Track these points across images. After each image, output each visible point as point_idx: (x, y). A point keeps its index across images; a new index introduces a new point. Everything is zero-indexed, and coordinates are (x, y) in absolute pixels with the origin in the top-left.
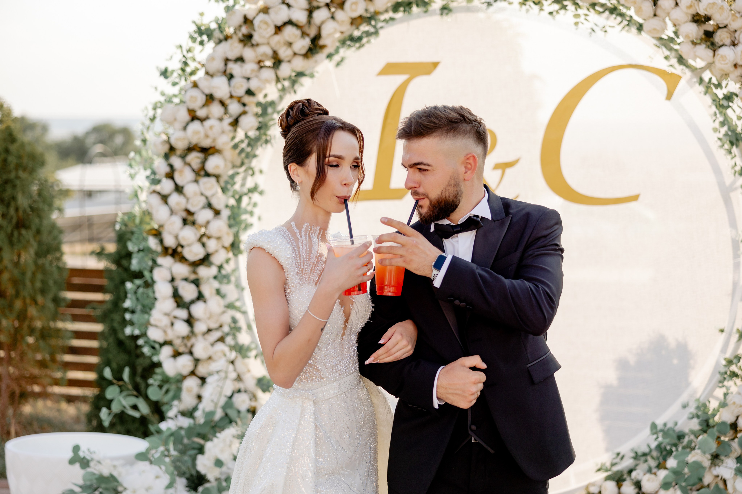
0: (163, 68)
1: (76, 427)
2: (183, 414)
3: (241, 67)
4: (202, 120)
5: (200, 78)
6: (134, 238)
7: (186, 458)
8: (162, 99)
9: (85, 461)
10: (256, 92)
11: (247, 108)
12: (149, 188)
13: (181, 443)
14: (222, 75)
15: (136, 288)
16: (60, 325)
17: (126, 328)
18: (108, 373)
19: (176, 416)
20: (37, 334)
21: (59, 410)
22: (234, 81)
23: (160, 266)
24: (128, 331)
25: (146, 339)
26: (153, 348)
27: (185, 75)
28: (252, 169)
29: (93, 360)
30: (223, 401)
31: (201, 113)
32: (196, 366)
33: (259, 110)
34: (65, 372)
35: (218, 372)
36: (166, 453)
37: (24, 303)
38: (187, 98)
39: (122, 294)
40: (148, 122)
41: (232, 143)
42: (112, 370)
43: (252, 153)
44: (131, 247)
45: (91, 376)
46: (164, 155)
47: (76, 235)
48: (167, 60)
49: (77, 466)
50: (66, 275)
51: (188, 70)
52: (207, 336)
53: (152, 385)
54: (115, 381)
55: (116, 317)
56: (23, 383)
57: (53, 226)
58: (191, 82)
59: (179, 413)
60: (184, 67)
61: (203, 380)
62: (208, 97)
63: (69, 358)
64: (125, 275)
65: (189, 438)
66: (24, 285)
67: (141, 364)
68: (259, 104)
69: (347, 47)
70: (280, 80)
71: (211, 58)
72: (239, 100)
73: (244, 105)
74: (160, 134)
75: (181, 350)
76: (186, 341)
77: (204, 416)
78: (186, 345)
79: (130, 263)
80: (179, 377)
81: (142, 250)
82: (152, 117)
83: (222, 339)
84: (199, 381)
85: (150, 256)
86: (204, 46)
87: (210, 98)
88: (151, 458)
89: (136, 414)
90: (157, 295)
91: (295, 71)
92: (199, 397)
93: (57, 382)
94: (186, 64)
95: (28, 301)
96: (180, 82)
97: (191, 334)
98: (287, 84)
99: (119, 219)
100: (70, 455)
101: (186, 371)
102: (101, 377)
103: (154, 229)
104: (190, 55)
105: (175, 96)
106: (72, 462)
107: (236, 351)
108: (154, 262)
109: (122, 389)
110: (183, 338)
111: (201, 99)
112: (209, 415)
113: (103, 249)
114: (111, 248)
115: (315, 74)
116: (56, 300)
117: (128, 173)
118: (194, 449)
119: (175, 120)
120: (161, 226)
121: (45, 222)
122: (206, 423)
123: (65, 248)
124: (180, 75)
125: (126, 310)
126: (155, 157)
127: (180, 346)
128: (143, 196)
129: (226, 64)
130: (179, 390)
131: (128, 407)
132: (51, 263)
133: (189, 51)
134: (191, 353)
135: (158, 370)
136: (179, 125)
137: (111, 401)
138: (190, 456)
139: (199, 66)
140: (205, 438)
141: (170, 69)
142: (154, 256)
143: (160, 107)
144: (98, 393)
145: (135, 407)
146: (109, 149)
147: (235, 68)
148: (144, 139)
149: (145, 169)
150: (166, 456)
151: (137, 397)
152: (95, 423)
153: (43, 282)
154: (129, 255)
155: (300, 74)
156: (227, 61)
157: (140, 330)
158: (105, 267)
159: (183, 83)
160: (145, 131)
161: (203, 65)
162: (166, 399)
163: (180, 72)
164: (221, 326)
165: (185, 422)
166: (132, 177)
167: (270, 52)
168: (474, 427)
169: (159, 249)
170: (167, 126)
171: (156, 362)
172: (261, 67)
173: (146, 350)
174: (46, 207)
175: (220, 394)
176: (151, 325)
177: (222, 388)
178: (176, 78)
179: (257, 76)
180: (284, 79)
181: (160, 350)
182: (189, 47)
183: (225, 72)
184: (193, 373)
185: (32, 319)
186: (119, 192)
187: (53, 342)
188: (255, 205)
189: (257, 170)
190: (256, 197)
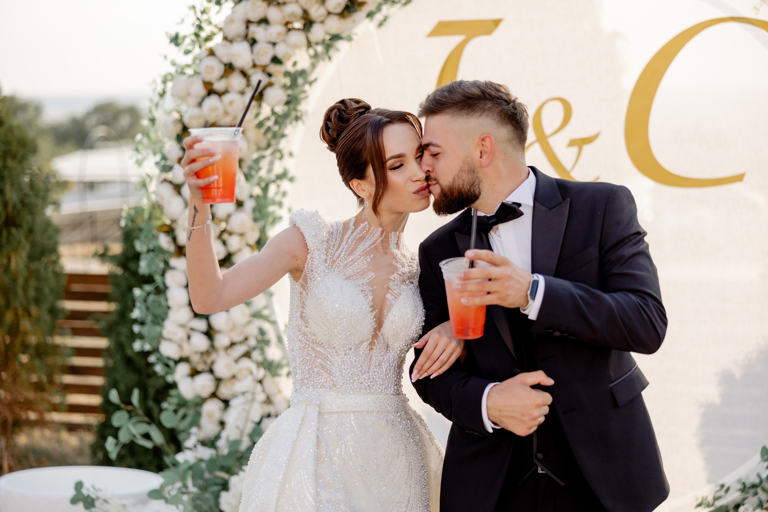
0: (173, 33)
1: (79, 460)
2: (203, 443)
3: (266, 30)
4: (220, 94)
5: (217, 45)
6: (142, 237)
7: (208, 496)
8: (172, 70)
9: (90, 500)
10: (283, 60)
11: (273, 79)
12: (159, 176)
13: (201, 477)
14: (243, 40)
15: (146, 295)
16: (58, 340)
17: (135, 342)
18: (114, 396)
19: (195, 446)
20: (32, 351)
21: (59, 441)
22: (257, 47)
23: (173, 268)
24: (137, 346)
25: (158, 356)
26: (167, 366)
27: (200, 41)
28: (280, 151)
29: (97, 381)
30: (250, 427)
31: (219, 86)
32: (217, 386)
33: (287, 81)
34: (64, 396)
35: (243, 393)
36: (184, 490)
37: (16, 315)
38: (202, 68)
39: (130, 303)
40: (156, 98)
41: (256, 122)
42: (120, 393)
43: (280, 133)
44: (139, 246)
45: (95, 400)
46: (176, 136)
47: (77, 235)
48: (178, 24)
49: (81, 505)
50: (64, 281)
51: (203, 35)
52: (230, 351)
53: (166, 409)
54: (122, 406)
55: (124, 330)
56: (17, 409)
57: (48, 223)
58: (206, 49)
59: (199, 443)
60: (198, 32)
61: (226, 403)
62: (227, 67)
63: (69, 379)
64: (133, 281)
65: (211, 471)
66: (15, 293)
67: (153, 385)
68: (287, 74)
69: (391, 3)
70: (312, 45)
71: (230, 20)
72: (264, 69)
73: (270, 75)
74: (171, 112)
75: (200, 367)
76: (205, 357)
77: (228, 446)
78: (205, 362)
79: (138, 266)
80: (197, 400)
81: (153, 251)
82: (161, 92)
83: (247, 355)
84: (221, 405)
85: (161, 257)
86: (221, 6)
87: (229, 68)
88: (167, 496)
89: (148, 444)
90: (171, 303)
91: (329, 34)
92: (222, 424)
93: (55, 408)
94: (200, 28)
95: (20, 312)
96: (193, 49)
97: (211, 349)
98: (320, 49)
99: (124, 214)
100: (72, 492)
101: (205, 393)
102: (107, 401)
103: (165, 225)
104: (204, 17)
105: (188, 66)
106: (74, 501)
107: (265, 368)
108: (167, 264)
109: (131, 414)
110: (202, 354)
111: (219, 69)
112: (234, 444)
113: (106, 249)
114: (116, 249)
115: (354, 37)
116: (54, 312)
117: (134, 160)
118: (216, 484)
119: (189, 94)
120: (173, 221)
121: (38, 220)
122: (230, 454)
123: (64, 250)
124: (193, 42)
125: (135, 321)
126: (166, 140)
127: (199, 363)
128: (153, 187)
129: (247, 27)
130: (198, 415)
131: (138, 436)
132: (46, 268)
133: (203, 12)
134: (211, 371)
135: (173, 392)
136: (193, 101)
137: (118, 429)
138: (213, 493)
139: (215, 30)
140: (230, 471)
141: (181, 35)
142: (167, 257)
143: (171, 80)
144: (104, 420)
145: (147, 436)
146: (113, 132)
147: (257, 32)
148: (152, 118)
149: (155, 154)
150: (184, 493)
151: (149, 423)
152: (100, 455)
153: (38, 290)
154: (137, 256)
155: (336, 37)
156: (248, 23)
157: (151, 345)
158: (110, 272)
159: (197, 50)
160: (153, 108)
161: (221, 29)
162: (182, 425)
163: (193, 37)
164: (246, 339)
165: (206, 453)
166: (139, 163)
167: (299, 12)
168: (540, 456)
169: (172, 248)
170: (180, 101)
171: (170, 383)
172: (289, 30)
173: (159, 369)
174: (39, 202)
175: (247, 419)
176: (164, 339)
177: (248, 412)
178: (189, 44)
179: (284, 41)
180: (317, 44)
181: (175, 368)
182: (204, 8)
183: (246, 36)
184: (214, 395)
185: (25, 334)
186: (125, 182)
187: (50, 360)
188: (284, 194)
189: (285, 152)
190: (285, 185)
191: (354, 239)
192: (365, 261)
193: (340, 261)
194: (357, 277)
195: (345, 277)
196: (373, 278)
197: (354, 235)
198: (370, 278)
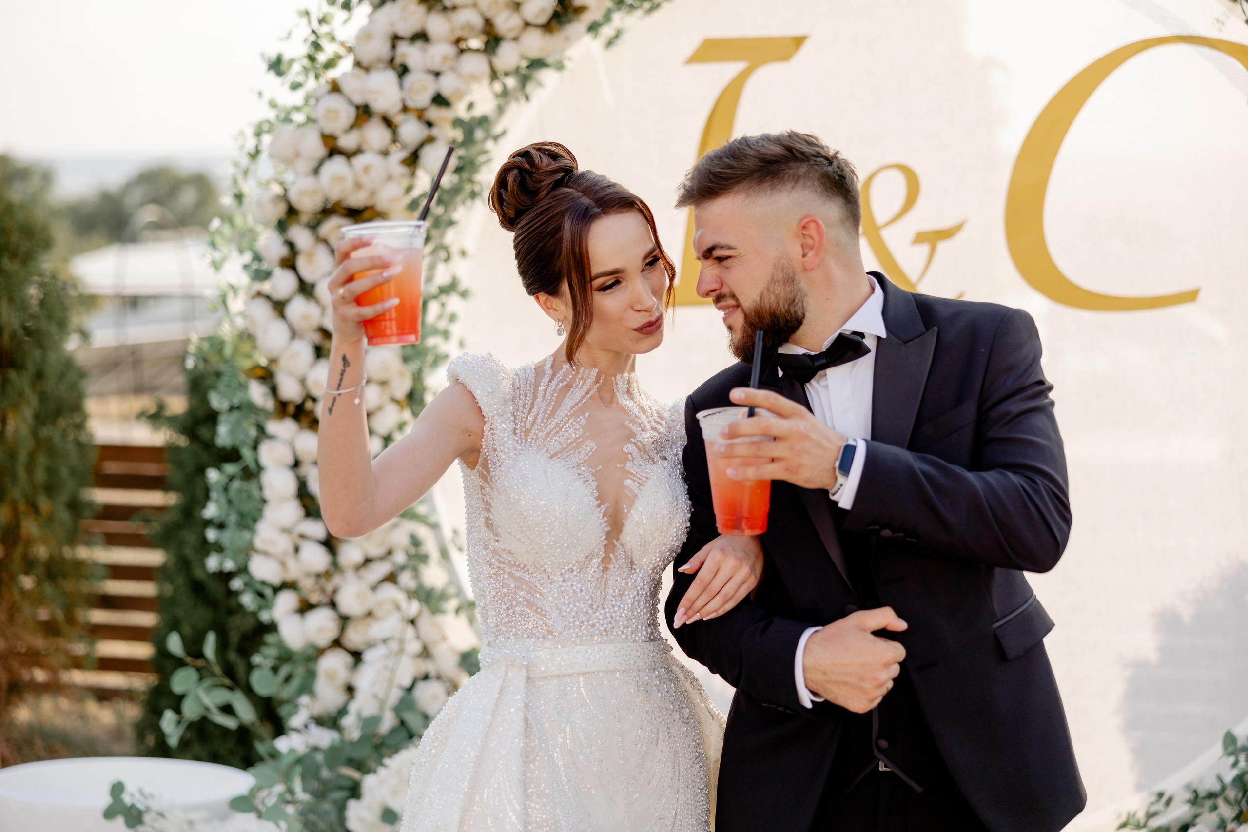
0: (273, 55)
1: (116, 747)
2: (320, 721)
3: (424, 50)
4: (349, 155)
5: (345, 74)
6: (221, 385)
7: (327, 806)
8: (271, 115)
9: (135, 813)
10: (452, 100)
11: (435, 131)
12: (249, 288)
13: (317, 777)
14: (386, 68)
15: (228, 480)
16: (83, 553)
17: (209, 557)
18: (175, 644)
19: (306, 726)
20: (40, 570)
21: (83, 717)
22: (409, 79)
23: (271, 437)
24: (213, 563)
25: (246, 578)
26: (261, 595)
27: (316, 68)
28: (445, 248)
29: (146, 619)
30: (395, 695)
31: (347, 142)
32: (343, 629)
33: (458, 134)
34: (92, 643)
35: (385, 641)
36: (288, 797)
37: (15, 511)
38: (319, 113)
39: (199, 492)
40: (245, 161)
41: (407, 199)
42: (184, 639)
43: (445, 218)
44: (217, 401)
45: (142, 651)
46: (276, 223)
47: (111, 382)
48: (281, 40)
49: (120, 821)
50: (93, 457)
51: (322, 58)
52: (363, 572)
53: (259, 666)
54: (188, 659)
55: (190, 537)
56: (15, 665)
57: (68, 364)
58: (327, 82)
59: (313, 720)
60: (314, 53)
61: (357, 656)
62: (361, 111)
63: (99, 616)
64: (205, 457)
65: (331, 767)
66: (14, 476)
67: (237, 626)
68: (457, 123)
69: (628, 9)
70: (498, 75)
71: (365, 35)
72: (420, 115)
73: (430, 124)
74: (268, 183)
75: (314, 598)
76: (323, 581)
77: (360, 726)
78: (323, 590)
79: (214, 433)
80: (310, 651)
81: (238, 408)
82: (253, 151)
83: (391, 578)
84: (349, 659)
85: (253, 418)
86: (352, 12)
87: (364, 112)
88: (260, 807)
89: (230, 723)
90: (268, 493)
91: (526, 58)
92: (350, 690)
93: (78, 663)
94: (317, 46)
95: (22, 507)
96: (305, 82)
97: (333, 569)
98: (511, 82)
99: (192, 348)
100: (105, 800)
101: (324, 639)
102: (163, 653)
103: (259, 367)
104: (324, 29)
105: (297, 109)
106: (109, 814)
107: (420, 601)
108: (261, 429)
109: (203, 673)
110: (318, 576)
111: (347, 114)
112: (369, 723)
113: (161, 407)
114: (178, 405)
115: (567, 63)
116: (76, 507)
117: (208, 260)
118: (340, 788)
119: (297, 155)
120: (273, 361)
121: (53, 357)
122: (363, 739)
123: (91, 406)
124: (305, 69)
125: (208, 523)
126: (260, 228)
127: (312, 591)
128: (237, 304)
129: (394, 47)
130: (311, 675)
131: (214, 710)
132: (64, 435)
133: (322, 21)
134: (333, 605)
135: (270, 638)
136: (304, 166)
137: (181, 698)
138: (335, 802)
139: (342, 51)
140: (362, 767)
141: (286, 57)
142: (261, 418)
143: (269, 131)
144: (156, 683)
145: (227, 709)
146: (170, 216)
147: (411, 54)
148: (238, 194)
149: (241, 252)
150: (288, 802)
151: (231, 689)
152: (151, 740)
153: (51, 471)
154: (212, 418)
155: (537, 64)
156: (396, 39)
157: (235, 561)
158: (168, 443)
159: (311, 84)
160: (240, 178)
161: (350, 49)
162: (286, 692)
163: (306, 62)
164: (390, 553)
165: (324, 738)
166: (216, 266)
167: (478, 22)
168: (883, 744)
169: (269, 404)
170: (282, 166)
171: (266, 623)
172: (462, 51)
173: (247, 600)
174: (54, 329)
175: (390, 683)
176: (257, 551)
177: (393, 671)
178: (298, 74)
179: (453, 69)
180: (507, 74)
181: (273, 600)
182: (323, 14)
183: (391, 61)
184: (337, 643)
185: (29, 542)
186: (190, 297)
187: (69, 585)
188: (453, 318)
189: (455, 250)
190: (454, 302)
191: (554, 391)
192: (577, 425)
193: (538, 429)
194: (568, 454)
195: (549, 455)
196: (594, 450)
197: (552, 385)
198: (589, 452)
